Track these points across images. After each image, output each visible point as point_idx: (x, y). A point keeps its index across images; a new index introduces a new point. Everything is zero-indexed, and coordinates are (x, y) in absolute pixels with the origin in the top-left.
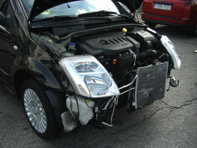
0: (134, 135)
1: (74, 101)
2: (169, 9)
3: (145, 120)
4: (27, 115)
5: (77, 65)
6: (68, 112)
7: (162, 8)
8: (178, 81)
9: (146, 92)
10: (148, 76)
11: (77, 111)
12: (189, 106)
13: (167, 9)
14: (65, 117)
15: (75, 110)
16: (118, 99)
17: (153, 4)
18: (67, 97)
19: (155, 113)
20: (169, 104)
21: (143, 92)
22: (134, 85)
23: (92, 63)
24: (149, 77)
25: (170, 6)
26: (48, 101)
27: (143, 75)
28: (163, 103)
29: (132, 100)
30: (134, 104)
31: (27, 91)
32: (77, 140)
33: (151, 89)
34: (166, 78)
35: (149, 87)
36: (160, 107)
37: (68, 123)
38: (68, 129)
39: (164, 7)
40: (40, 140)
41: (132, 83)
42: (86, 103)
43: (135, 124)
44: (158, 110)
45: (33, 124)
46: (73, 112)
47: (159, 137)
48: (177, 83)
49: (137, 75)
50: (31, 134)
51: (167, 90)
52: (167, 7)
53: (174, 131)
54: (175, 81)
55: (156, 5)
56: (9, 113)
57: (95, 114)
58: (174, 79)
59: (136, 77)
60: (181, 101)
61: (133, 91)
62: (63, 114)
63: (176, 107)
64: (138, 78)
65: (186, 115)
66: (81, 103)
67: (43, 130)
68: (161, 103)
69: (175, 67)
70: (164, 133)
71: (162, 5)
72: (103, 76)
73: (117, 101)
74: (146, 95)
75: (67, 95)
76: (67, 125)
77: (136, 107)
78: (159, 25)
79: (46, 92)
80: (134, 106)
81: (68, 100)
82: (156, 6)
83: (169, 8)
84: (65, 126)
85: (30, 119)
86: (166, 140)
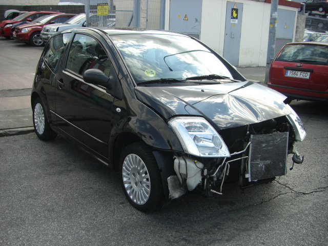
0: (248, 215)
1: (182, 162)
2: (308, 77)
3: (262, 203)
4: (124, 187)
5: (186, 126)
6: (175, 176)
7: (297, 77)
8: (303, 158)
9: (261, 165)
10: (264, 145)
11: (185, 173)
12: (321, 193)
13: (304, 77)
14: (171, 181)
15: (183, 171)
16: (228, 169)
17: (284, 70)
18: (175, 158)
19: (275, 197)
20: (295, 190)
21: (258, 164)
22: (247, 153)
23: (203, 124)
24: (264, 147)
25: (309, 74)
26: (156, 163)
27: (258, 144)
28: (287, 188)
29: (245, 171)
30: (248, 176)
31: (128, 157)
32: (181, 216)
33: (268, 162)
34: (287, 153)
35: (265, 159)
36: (283, 192)
37: (175, 188)
38: (174, 195)
39: (300, 75)
40: (140, 213)
41: (245, 150)
42: (195, 163)
43: (250, 206)
44: (280, 194)
45: (131, 197)
46: (180, 174)
47: (279, 219)
48: (301, 159)
49: (250, 142)
50: (128, 208)
51: (291, 169)
52: (304, 75)
53: (297, 214)
54: (299, 156)
55: (289, 71)
56: (100, 189)
57: (204, 178)
58: (298, 154)
59: (249, 144)
60: (312, 188)
61: (246, 160)
62: (169, 178)
63: (304, 193)
64: (251, 145)
65: (316, 200)
66: (190, 164)
67: (144, 201)
68: (285, 188)
69: (297, 138)
70: (284, 215)
71: (297, 72)
72: (213, 139)
73: (228, 171)
74: (262, 167)
75: (175, 156)
76: (173, 191)
77: (250, 180)
78: (296, 100)
79: (153, 152)
80: (248, 178)
81: (176, 161)
82: (289, 74)
83: (306, 76)
84: (170, 191)
85: (128, 192)
86: (286, 221)
